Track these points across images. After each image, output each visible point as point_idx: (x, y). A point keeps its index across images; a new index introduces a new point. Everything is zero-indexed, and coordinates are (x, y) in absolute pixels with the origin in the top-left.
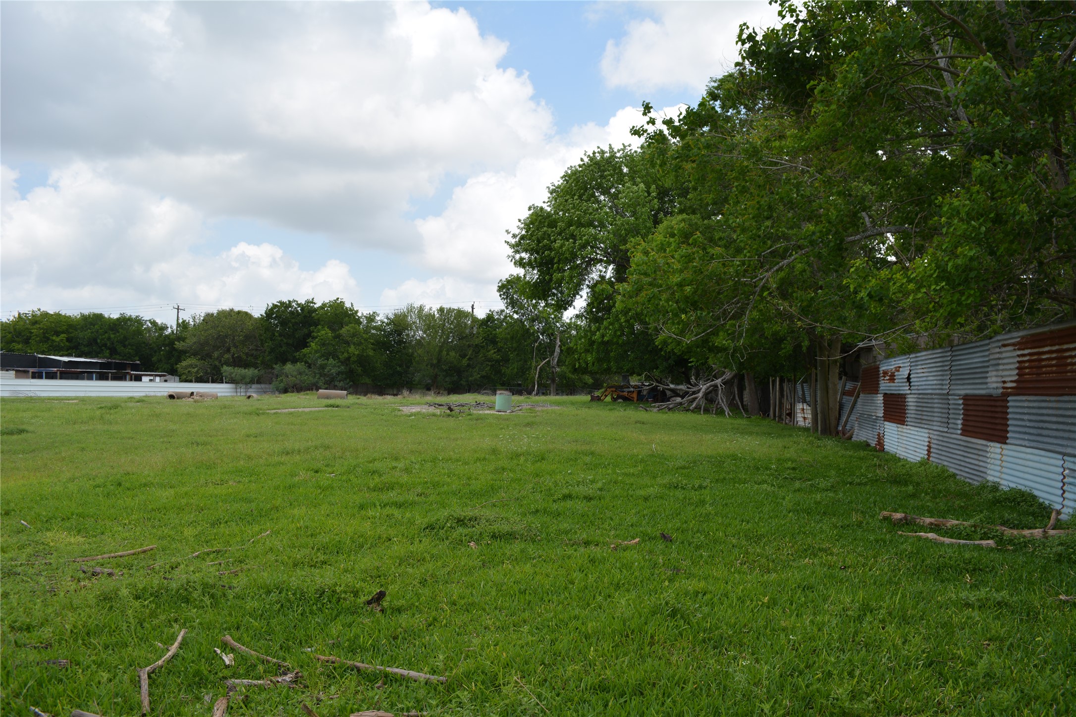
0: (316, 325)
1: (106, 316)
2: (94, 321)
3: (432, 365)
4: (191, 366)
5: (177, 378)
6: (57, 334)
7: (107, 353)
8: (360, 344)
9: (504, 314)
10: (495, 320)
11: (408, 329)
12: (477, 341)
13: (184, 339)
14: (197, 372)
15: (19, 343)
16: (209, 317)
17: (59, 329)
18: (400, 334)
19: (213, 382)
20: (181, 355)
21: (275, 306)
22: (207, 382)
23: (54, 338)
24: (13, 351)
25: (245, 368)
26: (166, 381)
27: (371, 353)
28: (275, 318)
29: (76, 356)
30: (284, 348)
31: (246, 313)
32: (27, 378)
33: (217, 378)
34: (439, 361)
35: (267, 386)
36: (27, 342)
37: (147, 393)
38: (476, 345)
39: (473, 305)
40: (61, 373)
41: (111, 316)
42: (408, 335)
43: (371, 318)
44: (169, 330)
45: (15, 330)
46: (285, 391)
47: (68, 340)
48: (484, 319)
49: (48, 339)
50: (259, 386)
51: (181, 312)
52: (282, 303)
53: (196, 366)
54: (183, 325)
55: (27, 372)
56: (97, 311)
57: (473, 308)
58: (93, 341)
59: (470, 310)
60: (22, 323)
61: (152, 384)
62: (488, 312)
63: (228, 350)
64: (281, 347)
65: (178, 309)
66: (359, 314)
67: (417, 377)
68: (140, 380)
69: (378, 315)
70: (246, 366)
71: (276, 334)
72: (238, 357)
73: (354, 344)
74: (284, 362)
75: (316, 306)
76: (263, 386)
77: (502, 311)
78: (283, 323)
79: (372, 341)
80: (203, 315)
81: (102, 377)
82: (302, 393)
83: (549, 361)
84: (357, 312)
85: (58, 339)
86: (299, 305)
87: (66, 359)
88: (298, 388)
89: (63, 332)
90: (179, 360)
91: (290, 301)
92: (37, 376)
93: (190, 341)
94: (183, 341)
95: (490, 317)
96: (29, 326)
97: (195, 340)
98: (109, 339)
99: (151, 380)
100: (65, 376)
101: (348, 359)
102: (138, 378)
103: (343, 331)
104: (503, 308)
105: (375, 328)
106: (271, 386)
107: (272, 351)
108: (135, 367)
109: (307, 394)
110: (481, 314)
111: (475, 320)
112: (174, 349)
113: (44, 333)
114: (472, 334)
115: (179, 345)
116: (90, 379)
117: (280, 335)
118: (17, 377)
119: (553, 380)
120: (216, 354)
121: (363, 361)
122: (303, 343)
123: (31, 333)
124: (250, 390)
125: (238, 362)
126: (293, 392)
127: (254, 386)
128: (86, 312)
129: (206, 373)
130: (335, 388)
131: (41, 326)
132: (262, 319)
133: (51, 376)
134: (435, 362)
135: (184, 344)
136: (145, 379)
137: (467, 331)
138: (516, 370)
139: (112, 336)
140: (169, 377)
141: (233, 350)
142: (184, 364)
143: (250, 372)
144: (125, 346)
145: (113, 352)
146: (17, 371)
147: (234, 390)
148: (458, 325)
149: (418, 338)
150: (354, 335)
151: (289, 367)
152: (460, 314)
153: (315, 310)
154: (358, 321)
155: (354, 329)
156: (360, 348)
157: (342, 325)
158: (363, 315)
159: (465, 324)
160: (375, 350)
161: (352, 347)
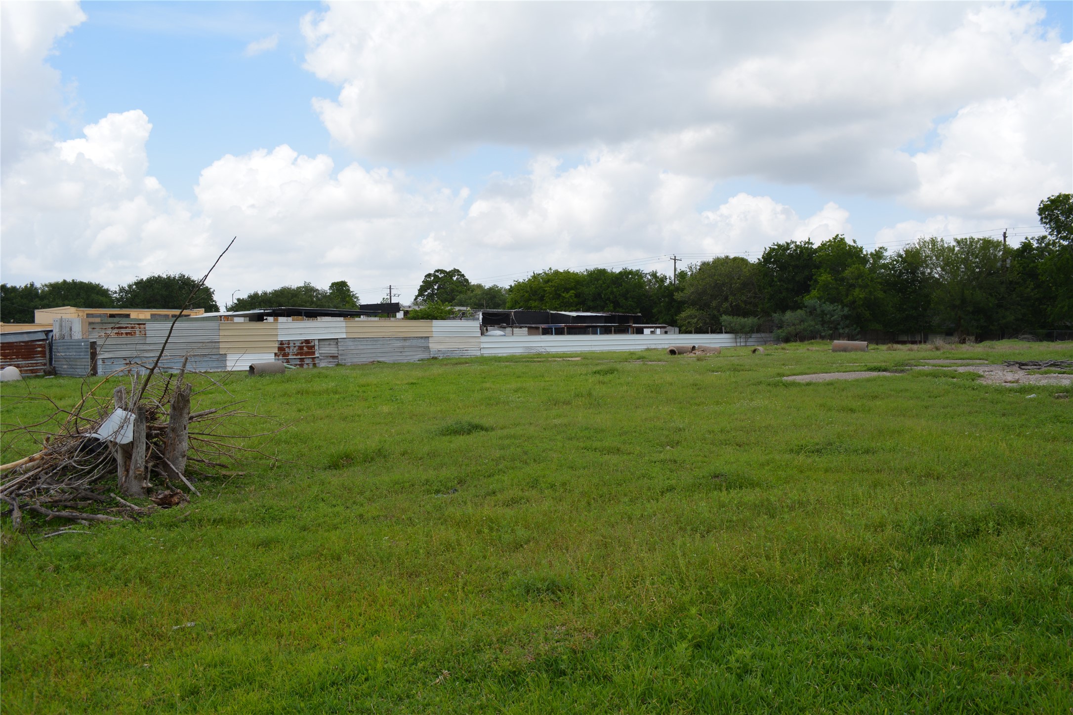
0: (818, 268)
1: (609, 271)
2: (599, 275)
3: (954, 307)
4: (690, 317)
5: (677, 329)
6: (567, 290)
7: (611, 306)
8: (866, 286)
9: (1046, 241)
10: (1034, 249)
11: (922, 266)
12: (1011, 277)
13: (682, 290)
14: (697, 322)
15: (535, 301)
16: (705, 267)
17: (568, 286)
18: (913, 273)
19: (713, 332)
20: (680, 306)
21: (772, 250)
22: (706, 332)
23: (564, 295)
24: (530, 308)
25: (744, 317)
26: (666, 333)
27: (880, 294)
28: (773, 263)
29: (583, 311)
30: (784, 294)
31: (743, 260)
32: (539, 334)
33: (715, 328)
34: (964, 301)
35: (767, 335)
36: (542, 299)
37: (649, 346)
38: (1011, 282)
39: (1005, 233)
40: (569, 328)
41: (614, 271)
42: (923, 273)
43: (878, 255)
44: (668, 281)
45: (531, 288)
46: (787, 340)
47: (577, 296)
48: (1019, 249)
49: (560, 295)
50: (759, 335)
51: (678, 262)
52: (778, 245)
53: (696, 316)
54: (682, 275)
55: (537, 328)
56: (601, 267)
57: (1005, 237)
58: (597, 296)
59: (1001, 239)
60: (536, 283)
61: (653, 337)
62: (1024, 241)
63: (726, 299)
64: (781, 293)
65: (675, 260)
66: (865, 253)
67: (936, 320)
68: (642, 333)
69: (886, 250)
70: (745, 314)
71: (775, 279)
72: (736, 305)
73: (860, 286)
74: (784, 310)
75: (815, 247)
76: (763, 335)
77: (1044, 237)
78: (783, 267)
79: (880, 282)
80: (699, 264)
81: (607, 331)
82: (806, 342)
84: (861, 249)
85: (567, 296)
86: (797, 246)
87: (574, 314)
89: (572, 289)
90: (679, 310)
91: (788, 244)
92: (546, 332)
93: (688, 291)
94: (682, 291)
95: (1026, 246)
96: (542, 285)
97: (692, 289)
98: (612, 293)
99: (652, 332)
100: (572, 331)
101: (854, 302)
102: (640, 331)
103: (847, 273)
104: (1047, 234)
105: (885, 266)
106: (772, 335)
107: (772, 297)
108: (637, 320)
109: (812, 343)
110: (1015, 243)
111: (1007, 251)
112: (674, 300)
113: (555, 291)
114: (1003, 266)
115: (678, 296)
116: (595, 333)
117: (780, 281)
118: (530, 334)
120: (714, 304)
121: (871, 304)
122: (804, 288)
123: (545, 291)
124: (750, 340)
125: (736, 311)
126: (795, 341)
127: (754, 335)
128: (591, 268)
129: (705, 323)
130: (839, 337)
131: (553, 284)
132: (760, 263)
133: (560, 332)
134: (958, 302)
135: (682, 294)
136: (647, 331)
137: (999, 264)
138: (1066, 308)
139: (615, 290)
140: (669, 328)
141: (731, 298)
142: (683, 315)
143: (750, 321)
144: (626, 299)
145: (616, 305)
146: (529, 328)
147: (733, 340)
148: (986, 259)
149: (937, 276)
150: (860, 276)
151: (789, 315)
152: (987, 243)
153: (816, 251)
154: (864, 260)
155: (859, 269)
156: (867, 290)
157: (845, 266)
158: (869, 253)
159: (995, 256)
160: (885, 292)
161: (857, 290)
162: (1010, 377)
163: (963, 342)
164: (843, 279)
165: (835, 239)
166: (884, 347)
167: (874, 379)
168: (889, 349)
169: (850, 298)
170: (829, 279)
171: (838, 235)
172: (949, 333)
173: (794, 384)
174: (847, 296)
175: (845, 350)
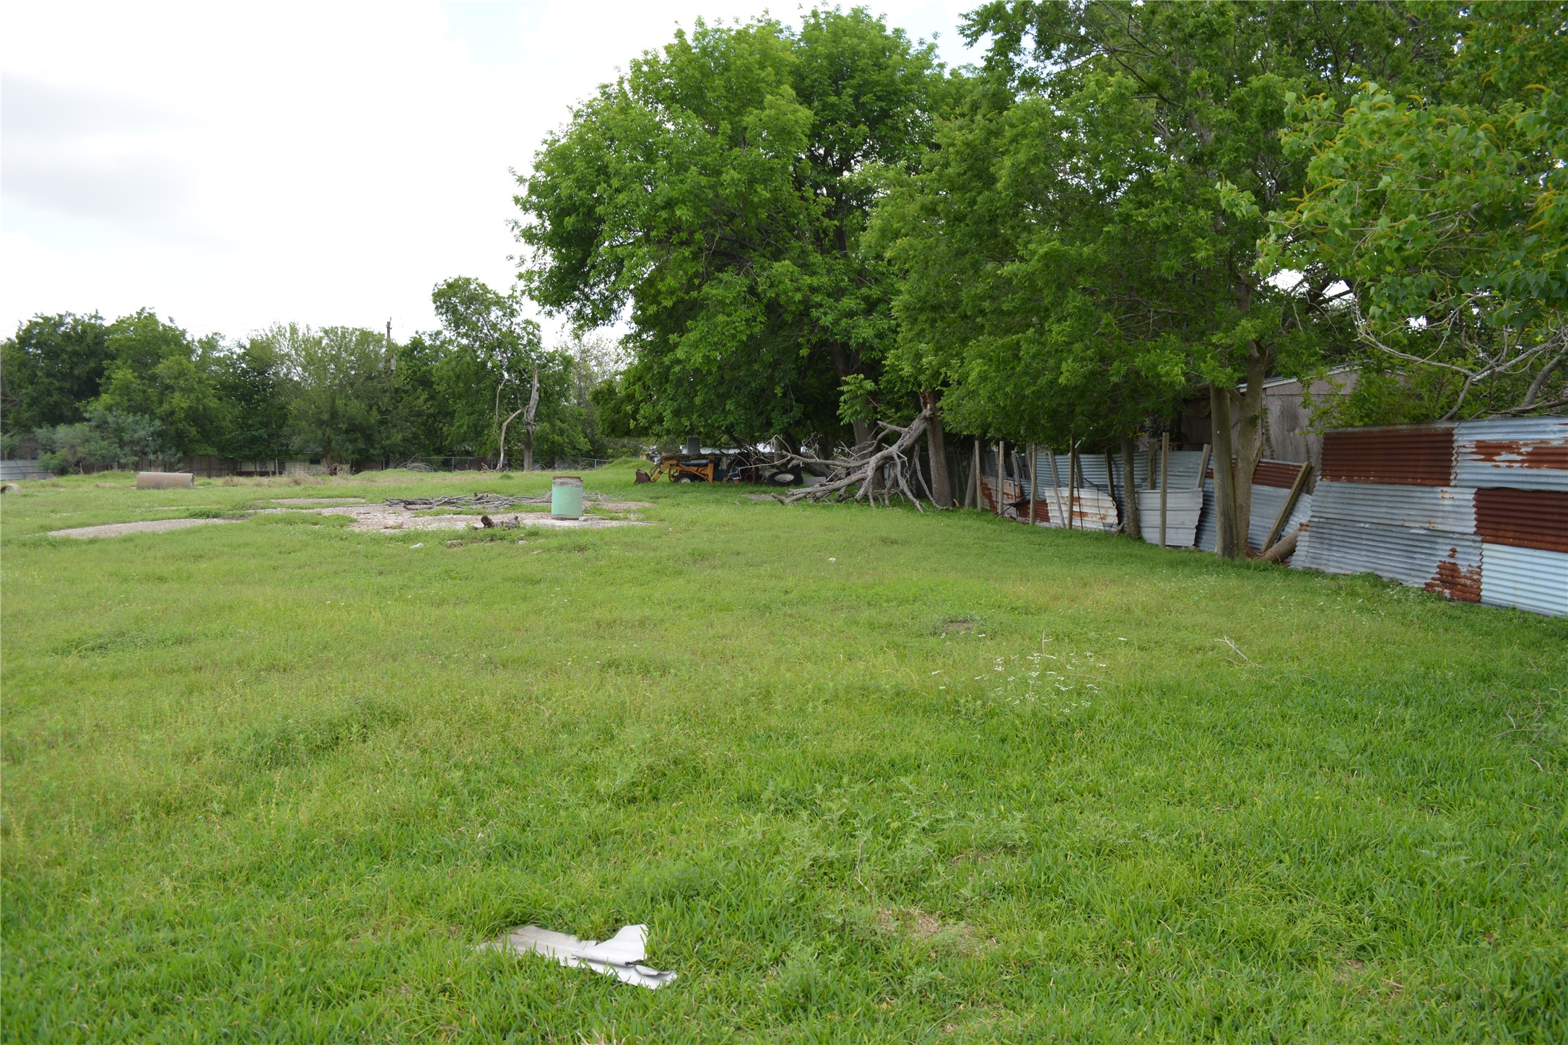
0: (113, 358)
3: (321, 423)
8: (192, 390)
9: (442, 337)
10: (426, 348)
11: (276, 365)
12: (397, 383)
18: (261, 373)
21: (33, 325)
27: (213, 403)
28: (36, 346)
30: (56, 397)
34: (334, 414)
35: (27, 463)
38: (397, 390)
39: (389, 324)
42: (277, 374)
43: (210, 344)
46: (62, 471)
48: (406, 347)
50: (12, 463)
52: (47, 319)
57: (389, 328)
59: (384, 331)
62: (415, 335)
64: (50, 395)
66: (189, 337)
67: (296, 442)
69: (223, 338)
71: (39, 373)
73: (182, 390)
74: (55, 424)
75: (107, 323)
76: (20, 463)
77: (438, 333)
78: (52, 353)
79: (212, 382)
82: (95, 475)
83: (522, 414)
84: (183, 333)
86: (76, 320)
88: (85, 466)
91: (60, 316)
95: (417, 344)
101: (172, 413)
103: (161, 368)
104: (440, 328)
105: (218, 361)
106: (36, 463)
107: (34, 402)
109: (105, 476)
110: (402, 338)
111: (392, 347)
114: (388, 371)
117: (48, 375)
119: (528, 445)
121: (198, 417)
122: (90, 387)
126: (77, 473)
130: (150, 465)
132: (11, 345)
134: (326, 417)
137: (381, 365)
138: (465, 428)
148: (364, 357)
149: (296, 378)
150: (181, 374)
151: (63, 432)
152: (366, 336)
153: (108, 331)
154: (188, 350)
155: (181, 364)
156: (192, 396)
157: (158, 358)
158: (196, 339)
159: (377, 354)
160: (220, 399)
161: (177, 395)
162: (391, 520)
163: (333, 473)
164: (153, 378)
165: (139, 314)
166: (218, 481)
167: (199, 530)
168: (226, 484)
169: (166, 407)
170: (129, 376)
171: (143, 309)
172: (315, 461)
173: (67, 542)
174: (161, 403)
175: (157, 486)
